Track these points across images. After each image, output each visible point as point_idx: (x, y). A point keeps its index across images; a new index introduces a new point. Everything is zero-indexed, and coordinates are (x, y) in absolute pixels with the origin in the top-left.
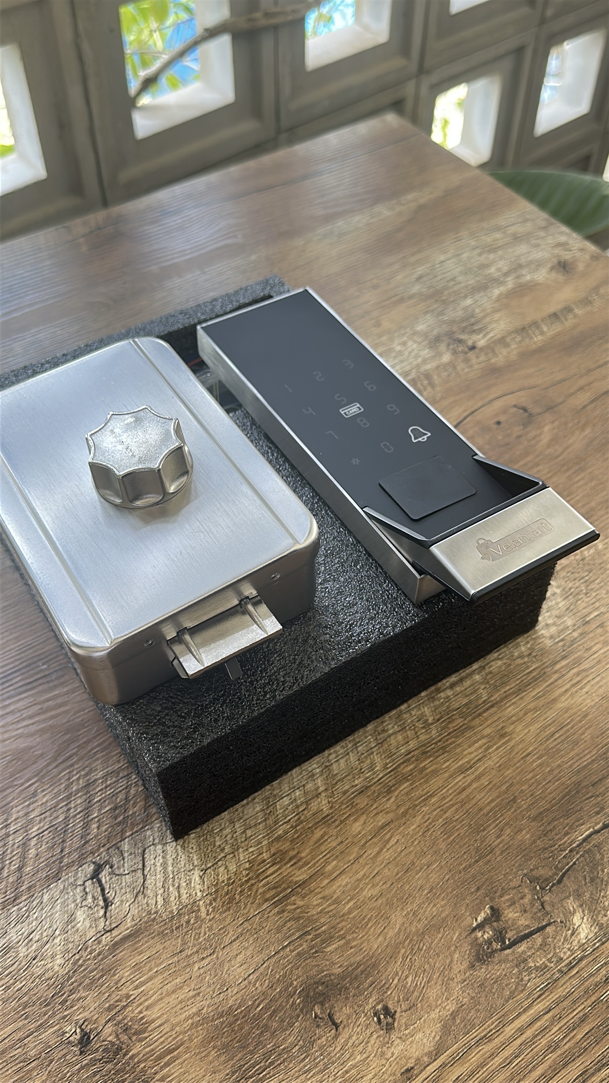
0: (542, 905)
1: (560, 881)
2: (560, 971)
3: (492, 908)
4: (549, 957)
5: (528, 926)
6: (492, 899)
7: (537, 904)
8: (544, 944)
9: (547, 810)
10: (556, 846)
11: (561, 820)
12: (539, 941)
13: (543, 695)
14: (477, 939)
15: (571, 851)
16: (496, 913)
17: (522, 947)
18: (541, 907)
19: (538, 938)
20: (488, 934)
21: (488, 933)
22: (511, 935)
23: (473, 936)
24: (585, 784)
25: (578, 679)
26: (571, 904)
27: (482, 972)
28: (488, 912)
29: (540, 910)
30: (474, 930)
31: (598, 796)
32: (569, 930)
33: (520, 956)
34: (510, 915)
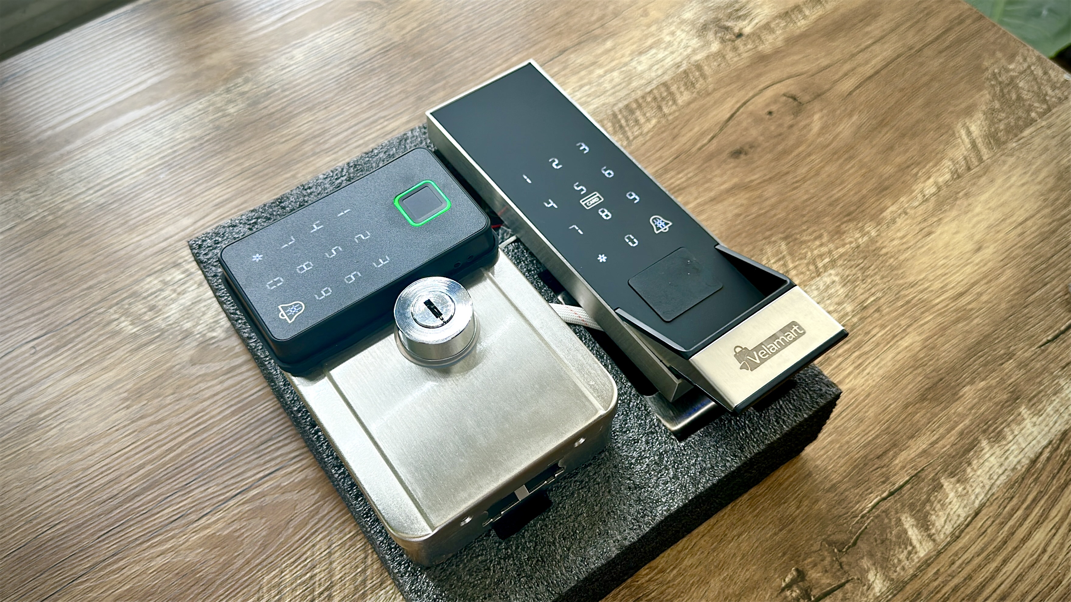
0: (841, 564)
1: (855, 543)
3: (797, 570)
5: (830, 584)
6: (797, 562)
7: (836, 566)
9: (840, 482)
10: (849, 514)
11: (852, 490)
12: (840, 596)
15: (862, 517)
16: (801, 575)
19: (839, 594)
20: (796, 592)
24: (872, 456)
25: (860, 361)
26: (866, 563)
29: (839, 570)
31: (883, 467)
32: (865, 585)
34: (813, 575)
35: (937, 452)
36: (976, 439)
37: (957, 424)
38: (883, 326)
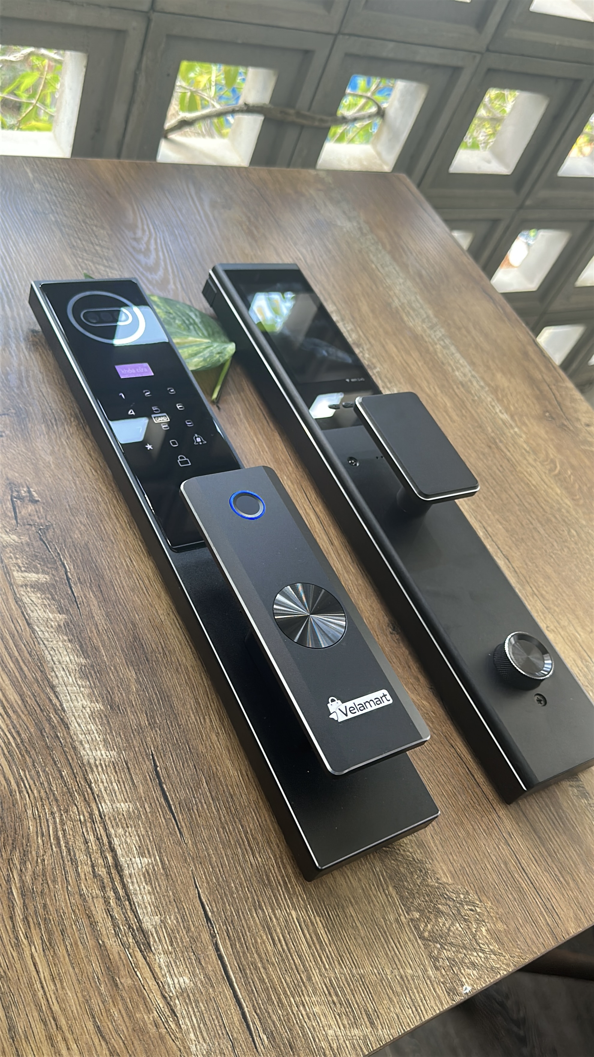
8: (6, 516)
14: (23, 487)
17: (9, 505)
18: (29, 523)
21: (24, 493)
22: (18, 503)
23: (26, 486)
28: (37, 499)
30: (29, 488)
33: (4, 502)
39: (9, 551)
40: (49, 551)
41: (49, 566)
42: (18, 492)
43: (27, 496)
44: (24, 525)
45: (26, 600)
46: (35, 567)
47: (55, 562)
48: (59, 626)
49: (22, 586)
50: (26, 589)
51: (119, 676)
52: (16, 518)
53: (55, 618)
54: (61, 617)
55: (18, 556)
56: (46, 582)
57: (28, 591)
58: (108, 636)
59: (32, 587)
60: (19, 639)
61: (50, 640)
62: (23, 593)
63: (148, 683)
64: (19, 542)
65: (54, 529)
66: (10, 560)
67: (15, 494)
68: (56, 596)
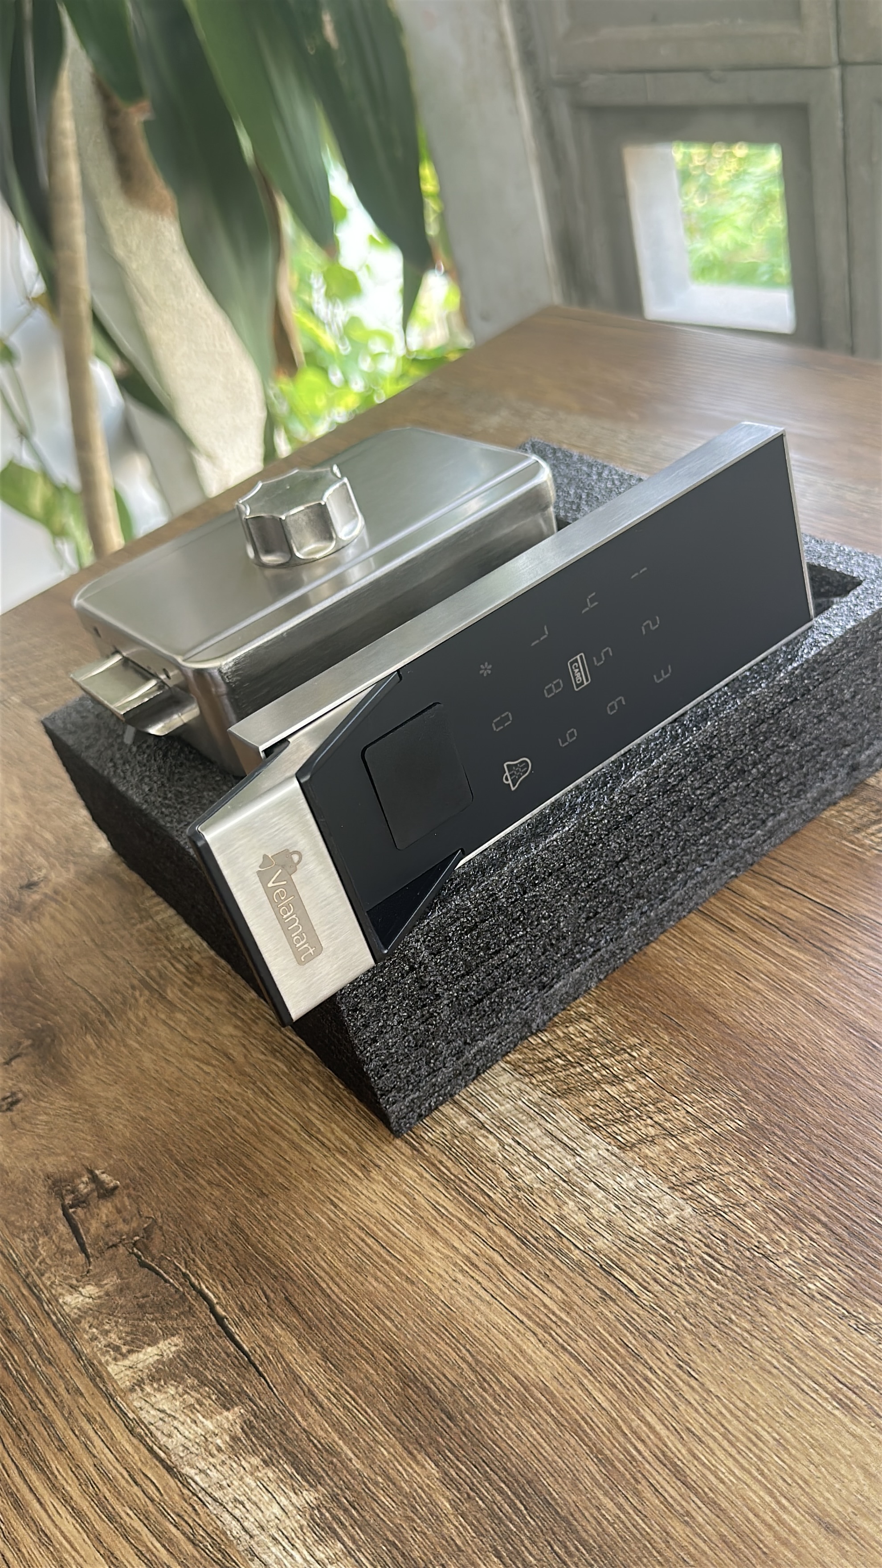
0: (114, 1245)
1: (143, 1265)
2: (28, 1275)
3: (116, 1188)
4: (48, 1261)
5: (88, 1231)
6: (127, 1187)
7: (115, 1240)
8: (62, 1253)
9: (247, 1240)
10: (192, 1255)
12: (69, 1247)
13: (442, 1215)
14: (80, 1176)
15: (185, 1275)
16: (107, 1193)
17: (63, 1228)
18: (110, 1244)
19: (71, 1245)
21: (85, 1188)
22: (79, 1213)
23: (85, 1172)
26: (111, 1281)
27: (40, 1188)
28: (112, 1185)
29: (107, 1243)
30: (91, 1172)
32: (77, 1281)
33: (52, 1226)
34: (104, 1211)
35: (295, 1403)
36: (319, 1479)
37: (353, 1443)
38: (567, 1306)
39: (87, 1327)
40: (166, 1281)
41: (174, 1312)
42: (73, 1192)
43: (92, 1191)
44: (101, 1252)
45: (149, 1415)
46: (147, 1332)
47: (183, 1297)
48: (235, 1438)
49: (132, 1390)
50: (142, 1390)
51: (400, 1489)
52: (83, 1248)
53: (220, 1426)
54: (231, 1417)
55: (107, 1327)
56: (178, 1354)
57: (149, 1394)
58: (345, 1407)
59: (153, 1379)
60: (160, 1518)
61: (224, 1483)
62: (137, 1404)
63: (473, 1473)
64: (102, 1293)
65: (161, 1228)
66: (96, 1343)
67: (68, 1200)
68: (207, 1373)
